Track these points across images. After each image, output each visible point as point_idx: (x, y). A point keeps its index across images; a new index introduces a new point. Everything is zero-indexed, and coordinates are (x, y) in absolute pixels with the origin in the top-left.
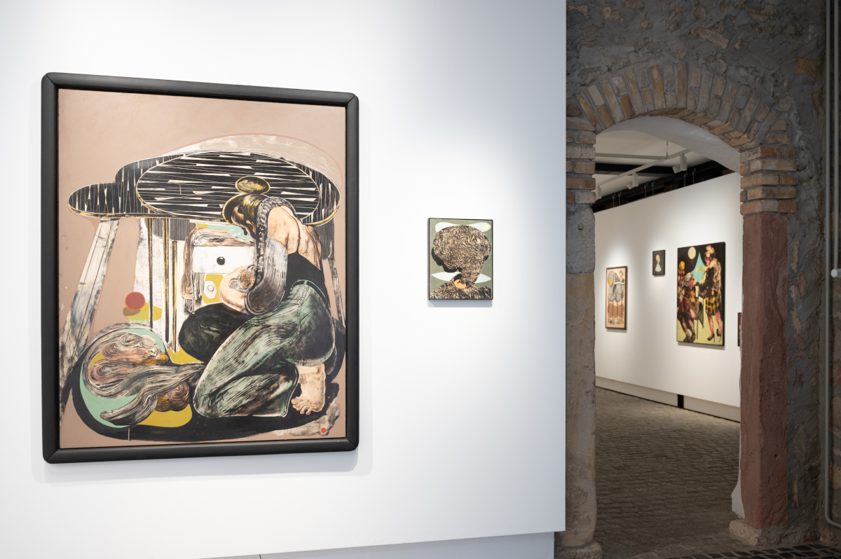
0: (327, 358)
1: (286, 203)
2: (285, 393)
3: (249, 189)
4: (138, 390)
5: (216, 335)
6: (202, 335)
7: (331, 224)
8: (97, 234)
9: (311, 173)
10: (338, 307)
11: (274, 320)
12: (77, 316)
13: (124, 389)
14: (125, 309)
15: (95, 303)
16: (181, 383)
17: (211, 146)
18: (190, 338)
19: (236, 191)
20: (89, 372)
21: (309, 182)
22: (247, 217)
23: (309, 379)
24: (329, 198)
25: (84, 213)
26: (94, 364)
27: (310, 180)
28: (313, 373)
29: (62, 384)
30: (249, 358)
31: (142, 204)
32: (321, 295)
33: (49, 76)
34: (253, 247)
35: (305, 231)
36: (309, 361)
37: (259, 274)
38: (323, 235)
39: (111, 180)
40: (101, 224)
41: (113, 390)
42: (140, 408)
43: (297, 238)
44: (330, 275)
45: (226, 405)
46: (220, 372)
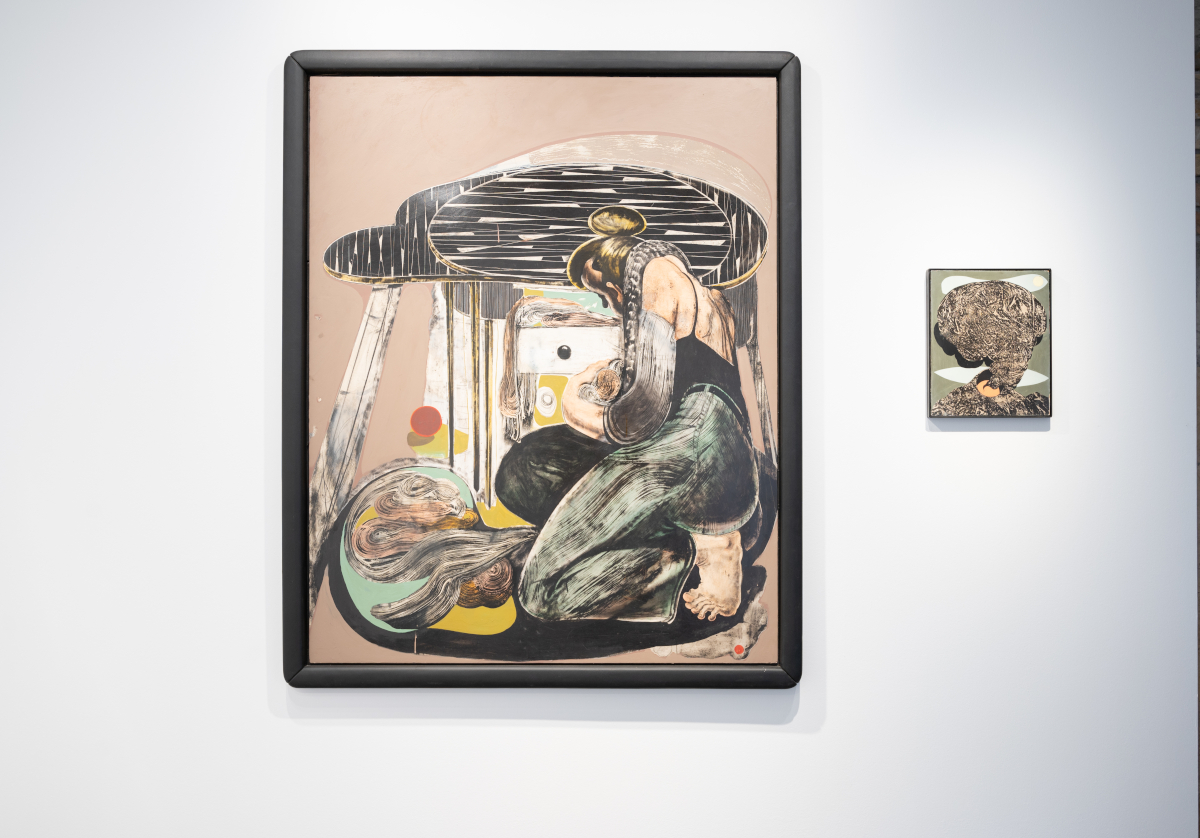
0: (745, 522)
1: (674, 250)
2: (672, 582)
3: (611, 228)
4: (429, 571)
5: (555, 479)
6: (534, 478)
7: (752, 285)
8: (368, 311)
9: (716, 196)
10: (764, 431)
11: (653, 455)
12: (337, 447)
13: (408, 568)
14: (410, 435)
15: (364, 426)
16: (499, 560)
17: (550, 156)
18: (513, 484)
19: (589, 232)
20: (354, 539)
21: (713, 212)
22: (608, 276)
23: (713, 558)
24: (748, 239)
25: (347, 278)
26: (361, 527)
27: (715, 208)
28: (721, 548)
29: (313, 558)
30: (610, 519)
31: (438, 260)
32: (734, 410)
33: (295, 57)
34: (617, 328)
35: (706, 298)
36: (713, 526)
37: (627, 374)
38: (738, 305)
39: (389, 220)
40: (373, 294)
41: (391, 569)
42: (431, 601)
43: (693, 310)
44: (750, 374)
45: (572, 598)
46: (562, 543)
